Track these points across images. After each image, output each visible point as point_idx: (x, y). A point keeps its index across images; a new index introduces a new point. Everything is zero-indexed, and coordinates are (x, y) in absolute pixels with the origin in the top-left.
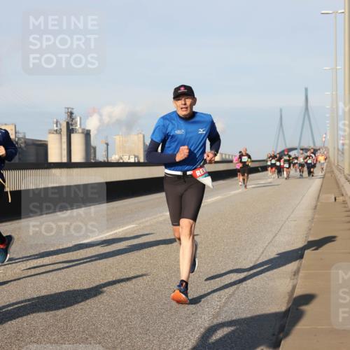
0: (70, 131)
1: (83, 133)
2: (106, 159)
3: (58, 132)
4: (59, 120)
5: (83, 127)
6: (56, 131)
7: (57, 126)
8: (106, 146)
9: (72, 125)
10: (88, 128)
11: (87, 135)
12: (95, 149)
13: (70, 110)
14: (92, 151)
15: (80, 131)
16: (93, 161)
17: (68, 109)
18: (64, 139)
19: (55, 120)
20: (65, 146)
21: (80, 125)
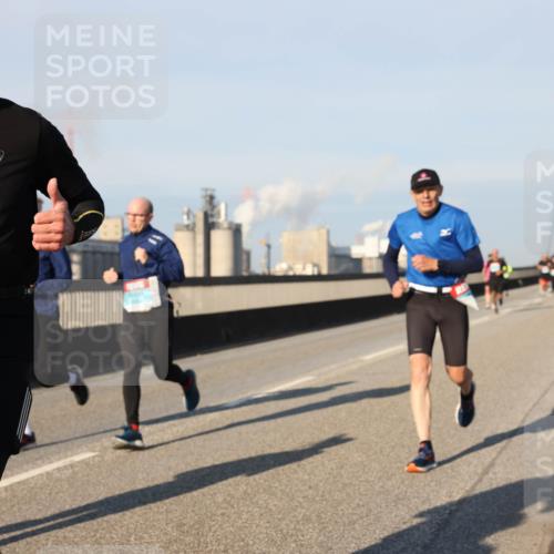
0: (209, 226)
1: (230, 228)
2: (266, 271)
3: (191, 228)
4: (192, 209)
5: (230, 219)
6: (187, 227)
7: (188, 218)
8: (265, 249)
9: (212, 216)
10: (237, 221)
11: (236, 231)
12: (248, 254)
13: (209, 193)
14: (244, 257)
15: (226, 225)
16: (245, 274)
17: (206, 190)
18: (200, 239)
19: (186, 209)
20: (200, 250)
21: (226, 215)
